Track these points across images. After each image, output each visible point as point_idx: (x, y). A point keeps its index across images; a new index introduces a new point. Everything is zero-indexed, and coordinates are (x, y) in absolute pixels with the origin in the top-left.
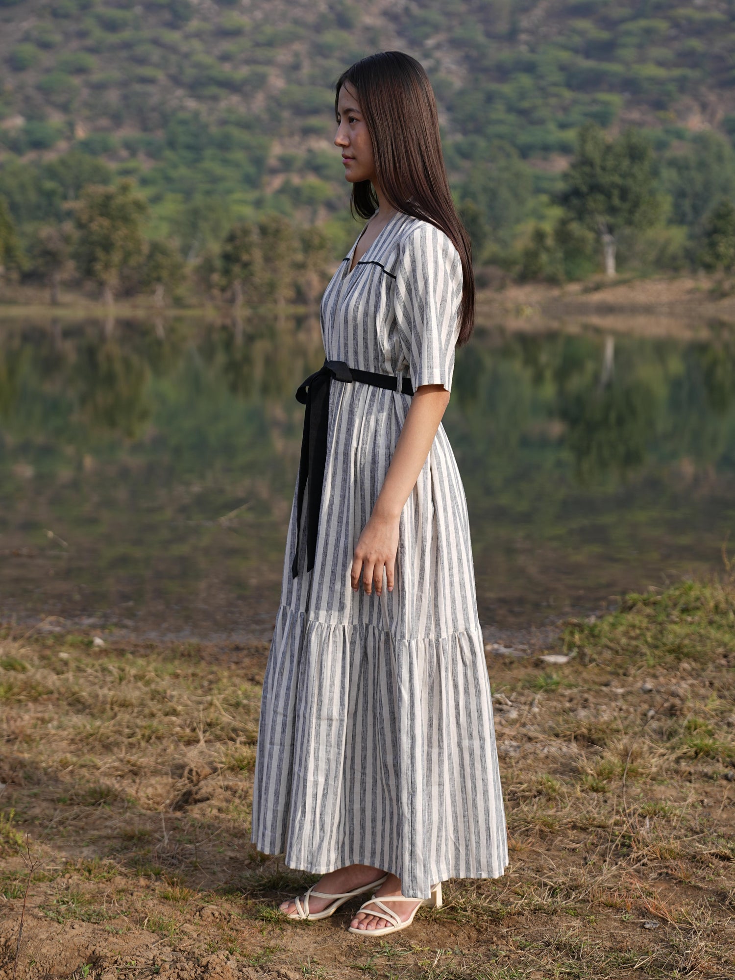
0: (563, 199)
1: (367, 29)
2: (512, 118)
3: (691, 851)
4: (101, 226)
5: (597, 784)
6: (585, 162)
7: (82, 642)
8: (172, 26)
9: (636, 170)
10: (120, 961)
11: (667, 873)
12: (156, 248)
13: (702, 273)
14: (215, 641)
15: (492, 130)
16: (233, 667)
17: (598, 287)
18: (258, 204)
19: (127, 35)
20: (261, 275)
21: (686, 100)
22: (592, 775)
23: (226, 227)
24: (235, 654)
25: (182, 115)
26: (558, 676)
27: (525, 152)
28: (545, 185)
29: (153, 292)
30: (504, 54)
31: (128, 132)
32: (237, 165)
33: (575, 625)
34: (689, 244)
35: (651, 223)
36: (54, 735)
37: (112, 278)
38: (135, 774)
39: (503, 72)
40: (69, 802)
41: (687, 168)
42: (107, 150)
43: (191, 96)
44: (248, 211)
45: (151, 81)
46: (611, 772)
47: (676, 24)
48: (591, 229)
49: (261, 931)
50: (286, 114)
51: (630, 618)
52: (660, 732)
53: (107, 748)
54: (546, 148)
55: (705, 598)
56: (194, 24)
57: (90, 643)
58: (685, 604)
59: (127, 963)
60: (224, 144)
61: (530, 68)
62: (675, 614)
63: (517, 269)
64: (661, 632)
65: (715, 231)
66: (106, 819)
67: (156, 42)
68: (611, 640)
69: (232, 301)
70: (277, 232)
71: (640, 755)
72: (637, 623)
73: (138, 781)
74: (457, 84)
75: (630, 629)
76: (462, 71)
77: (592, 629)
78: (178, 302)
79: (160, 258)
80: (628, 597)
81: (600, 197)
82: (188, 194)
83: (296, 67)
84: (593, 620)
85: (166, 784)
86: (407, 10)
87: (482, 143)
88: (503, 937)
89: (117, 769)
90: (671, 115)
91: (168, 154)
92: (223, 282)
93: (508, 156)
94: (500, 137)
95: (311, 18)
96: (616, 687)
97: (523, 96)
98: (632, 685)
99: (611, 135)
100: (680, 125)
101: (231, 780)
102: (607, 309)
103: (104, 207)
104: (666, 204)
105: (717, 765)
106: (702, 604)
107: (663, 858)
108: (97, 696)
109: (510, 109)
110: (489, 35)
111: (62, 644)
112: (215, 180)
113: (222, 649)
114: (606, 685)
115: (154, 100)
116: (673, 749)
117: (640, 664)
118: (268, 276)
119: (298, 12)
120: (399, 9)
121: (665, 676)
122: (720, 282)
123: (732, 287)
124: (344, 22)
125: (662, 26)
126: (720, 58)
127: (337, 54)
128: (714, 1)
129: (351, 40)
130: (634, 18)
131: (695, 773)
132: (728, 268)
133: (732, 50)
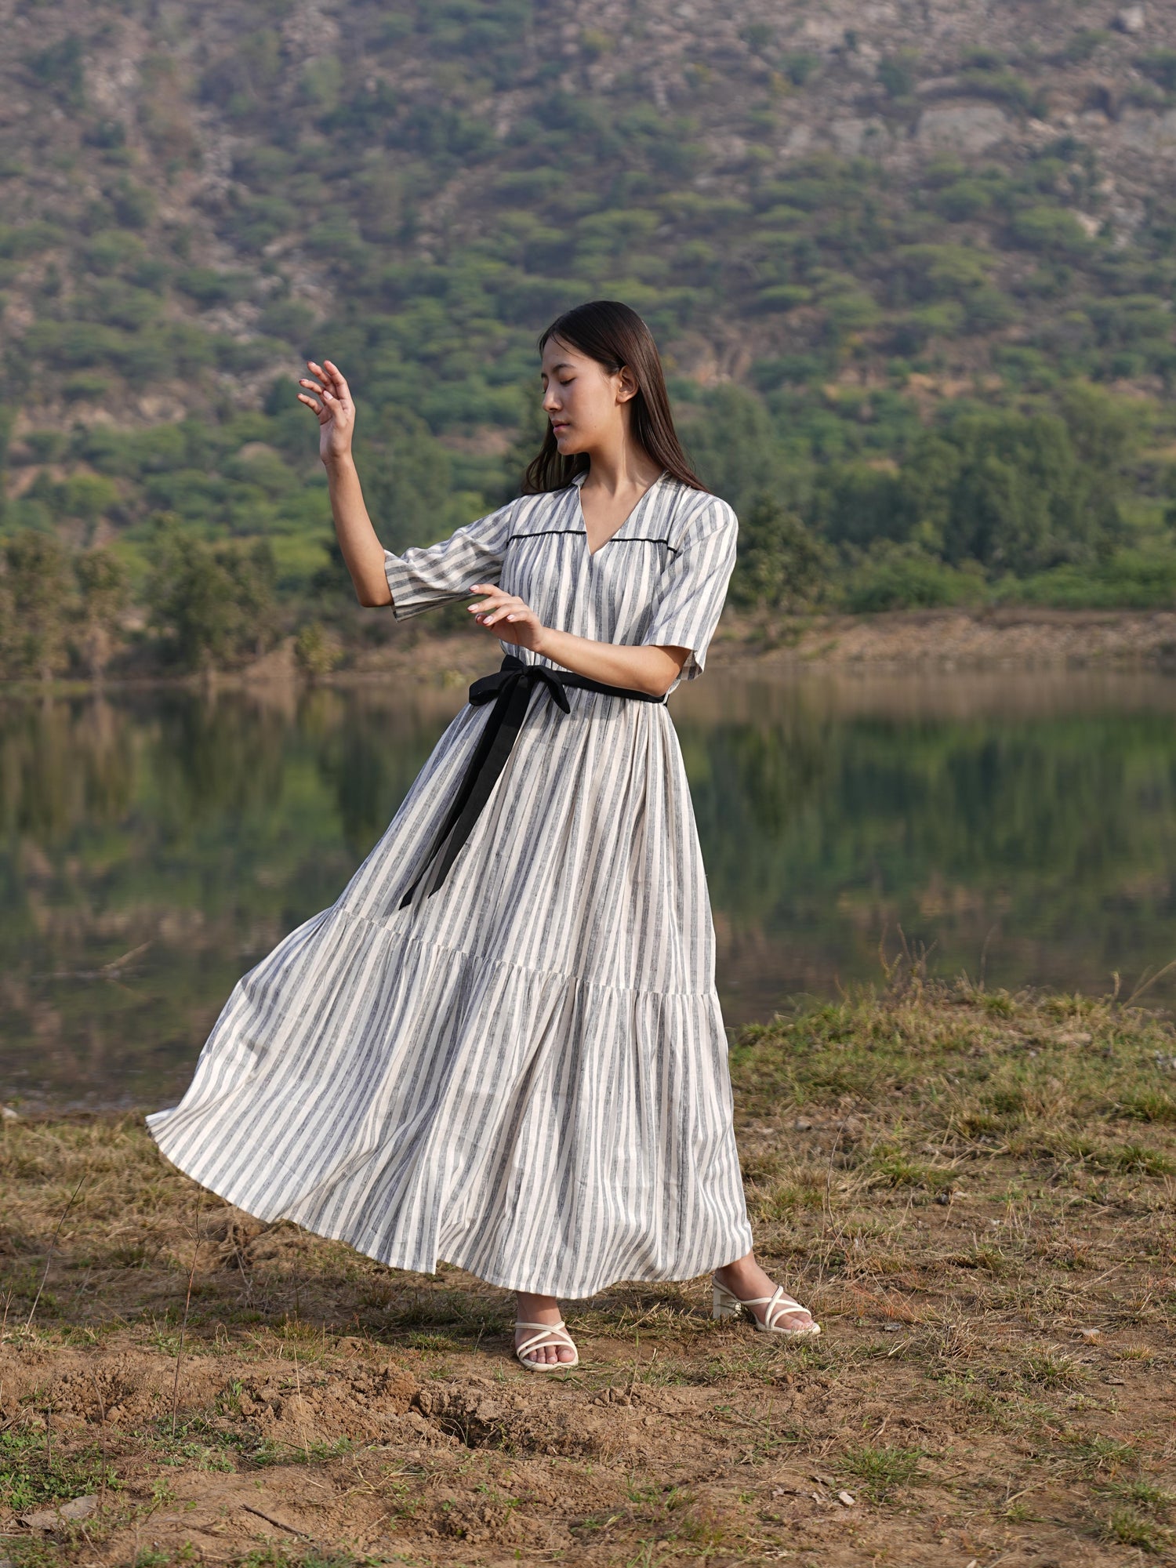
1: (167, 227)
2: (411, 368)
5: (779, 1212)
10: (271, 1380)
11: (895, 1286)
15: (380, 389)
20: (12, 632)
21: (691, 337)
27: (436, 423)
28: (472, 476)
30: (395, 267)
36: (21, 1207)
39: (393, 296)
40: (91, 1267)
46: (792, 1200)
47: (669, 219)
50: (37, 367)
52: (840, 1165)
54: (470, 417)
55: (859, 1019)
58: (832, 1029)
59: (282, 1381)
61: (438, 289)
64: (806, 1064)
65: (753, 544)
70: (38, 559)
71: (824, 1181)
72: (769, 1056)
74: (320, 316)
75: (762, 1064)
76: (328, 295)
80: (746, 1029)
83: (51, 290)
86: (232, 195)
93: (410, 430)
94: (395, 399)
95: (73, 211)
96: (761, 1128)
97: (427, 333)
98: (781, 1125)
100: (683, 377)
105: (923, 1190)
106: (856, 1027)
107: (886, 1271)
109: (407, 355)
110: (366, 235)
116: (863, 1177)
117: (785, 1102)
118: (25, 632)
119: (52, 200)
120: (219, 195)
121: (822, 1114)
122: (762, 625)
123: (783, 634)
124: (128, 216)
125: (647, 220)
126: (741, 270)
127: (119, 269)
128: (727, 180)
129: (142, 246)
130: (602, 208)
131: (897, 1201)
132: (775, 603)
133: (760, 259)
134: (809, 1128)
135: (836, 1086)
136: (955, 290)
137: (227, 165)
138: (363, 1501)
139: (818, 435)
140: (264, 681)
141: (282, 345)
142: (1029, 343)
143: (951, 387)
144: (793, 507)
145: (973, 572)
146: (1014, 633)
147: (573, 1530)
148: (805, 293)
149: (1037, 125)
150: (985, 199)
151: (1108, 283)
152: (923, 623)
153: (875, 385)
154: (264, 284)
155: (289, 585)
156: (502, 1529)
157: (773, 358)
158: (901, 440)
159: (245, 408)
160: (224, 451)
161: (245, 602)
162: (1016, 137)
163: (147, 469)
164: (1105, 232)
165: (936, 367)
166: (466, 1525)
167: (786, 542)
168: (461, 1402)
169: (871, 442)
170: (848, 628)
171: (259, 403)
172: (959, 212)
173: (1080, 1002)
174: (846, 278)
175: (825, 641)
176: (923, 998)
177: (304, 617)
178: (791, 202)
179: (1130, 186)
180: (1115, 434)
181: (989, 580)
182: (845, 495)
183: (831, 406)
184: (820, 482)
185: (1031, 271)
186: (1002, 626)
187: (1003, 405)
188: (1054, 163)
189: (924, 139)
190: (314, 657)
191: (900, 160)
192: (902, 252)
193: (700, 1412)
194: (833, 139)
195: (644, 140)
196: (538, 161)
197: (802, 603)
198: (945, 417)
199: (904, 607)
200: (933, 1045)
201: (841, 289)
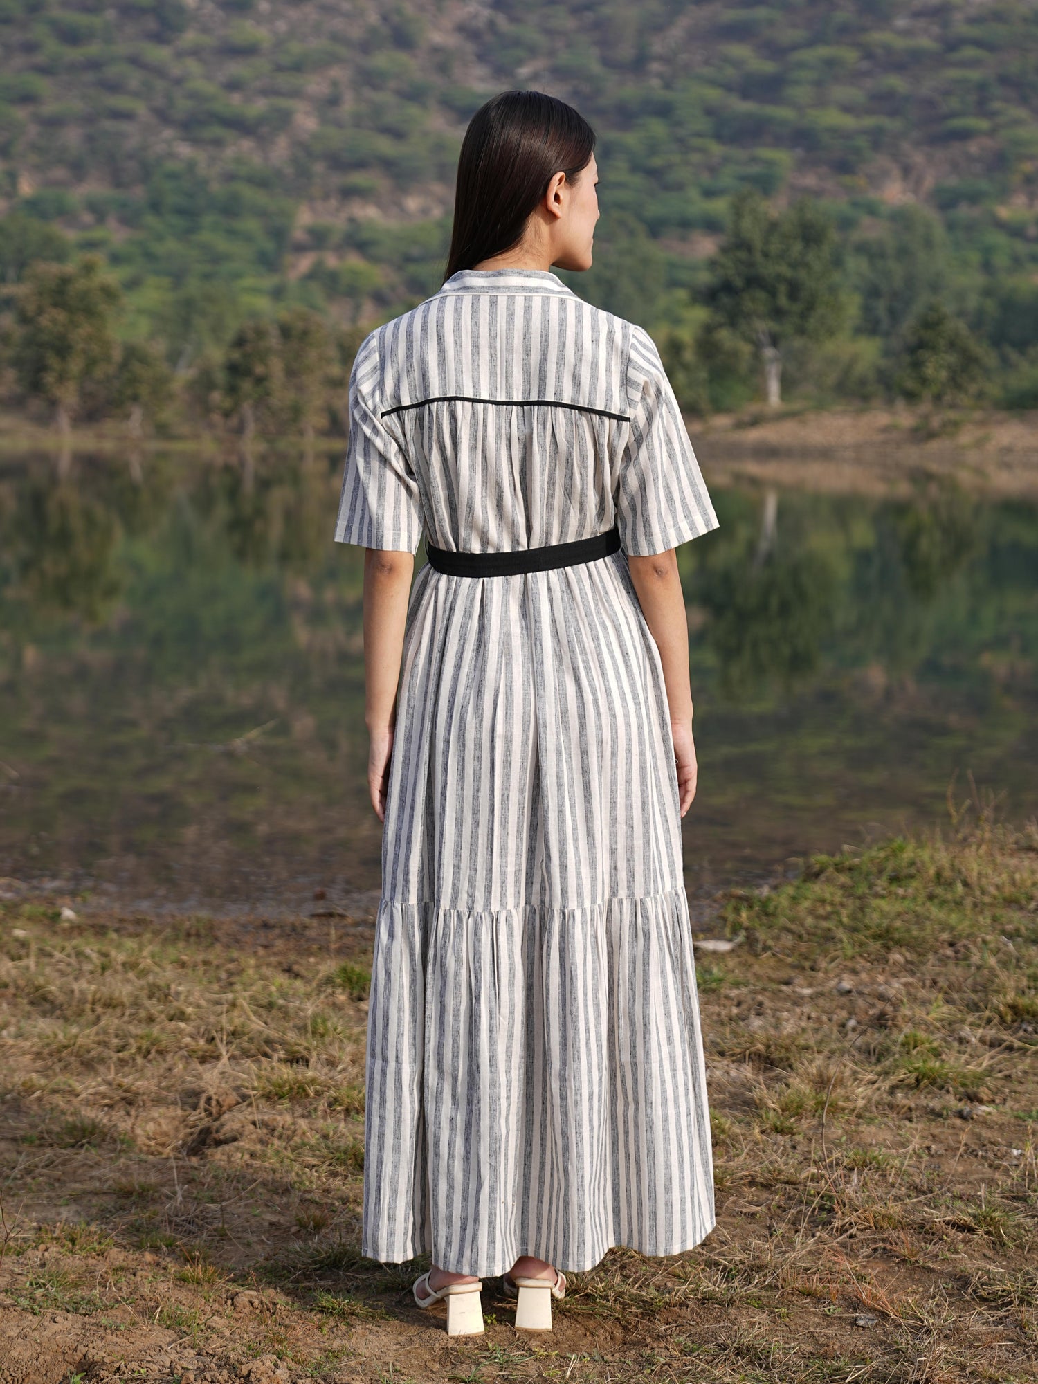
0: (709, 296)
1: (436, 50)
2: (638, 180)
3: (917, 1218)
4: (54, 321)
5: (782, 1123)
6: (741, 244)
7: (44, 914)
8: (159, 38)
9: (810, 257)
10: (123, 1368)
11: (885, 1249)
12: (132, 354)
13: (900, 404)
14: (233, 915)
16: (261, 952)
17: (756, 421)
18: (278, 294)
19: (93, 49)
20: (281, 395)
21: (882, 161)
22: (774, 1110)
23: (233, 326)
24: (262, 933)
25: (171, 166)
26: (720, 970)
27: (655, 229)
28: (684, 276)
29: (127, 416)
30: (628, 90)
31: (94, 188)
32: (248, 238)
33: (740, 898)
34: (883, 363)
35: (831, 333)
36: (12, 1046)
37: (69, 395)
38: (130, 1103)
39: (625, 116)
40: (37, 1142)
41: (882, 255)
42: (63, 213)
43: (184, 140)
44: (263, 304)
45: (127, 116)
46: (800, 1106)
47: (868, 55)
48: (747, 339)
49: (320, 1328)
50: (319, 168)
51: (817, 889)
52: (867, 1051)
53: (89, 1066)
54: (685, 224)
55: (923, 862)
56: (190, 37)
57: (57, 916)
58: (894, 870)
59: (133, 1372)
60: (230, 209)
61: (664, 111)
62: (881, 884)
64: (862, 909)
65: (922, 345)
66: (91, 1167)
67: (135, 61)
68: (792, 920)
69: (239, 430)
70: (305, 333)
71: (840, 1082)
72: (827, 896)
73: (133, 1113)
75: (818, 904)
77: (764, 904)
78: (162, 431)
79: (137, 367)
80: (813, 860)
81: (761, 295)
82: (178, 278)
83: (333, 101)
84: (765, 891)
85: (174, 1118)
86: (491, 24)
88: (659, 1337)
89: (104, 1096)
90: (861, 181)
91: (150, 219)
92: (227, 403)
93: (632, 233)
94: (620, 206)
95: (356, 33)
96: (801, 986)
97: (653, 149)
98: (822, 984)
99: (776, 208)
100: (873, 195)
101: (266, 1113)
102: (768, 452)
103: (59, 293)
104: (852, 306)
105: (947, 1097)
106: (918, 871)
107: (878, 1227)
108: (72, 992)
109: (635, 168)
110: (607, 62)
111: (17, 917)
112: (217, 259)
113: (244, 926)
114: (787, 983)
115: (132, 143)
116: (886, 1073)
117: (833, 954)
118: (291, 396)
119: (338, 24)
120: (480, 23)
121: (868, 971)
122: (926, 417)
123: (944, 425)
124: (402, 39)
125: (849, 55)
126: (929, 103)
127: (393, 84)
128: (921, 23)
129: (412, 66)
130: (811, 43)
131: (917, 1109)
132: (938, 398)
133: (947, 93)
134: (850, 992)
135: (887, 938)
139: (988, 251)
144: (961, 314)
148: (984, 124)
157: (952, 181)
163: (408, 259)
167: (952, 345)
169: (1034, 258)
170: (1001, 423)
174: (1021, 113)
175: (979, 433)
176: (991, 841)
178: (978, 43)
182: (1008, 305)
183: (1000, 225)
184: (987, 292)
196: (757, 1)
197: (964, 399)
200: (995, 897)
201: (1017, 122)
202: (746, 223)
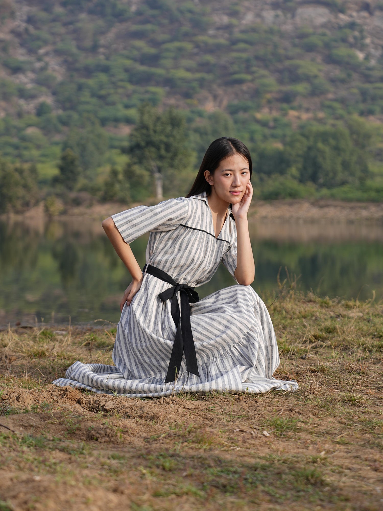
0: (130, 151)
1: (1, 41)
2: (94, 100)
6: (144, 126)
9: (175, 132)
15: (81, 107)
21: (204, 93)
27: (104, 122)
28: (116, 143)
30: (89, 60)
35: (185, 166)
39: (88, 72)
41: (206, 134)
47: (197, 46)
48: (147, 170)
54: (117, 120)
61: (106, 70)
63: (101, 193)
74: (59, 78)
76: (63, 70)
81: (153, 149)
86: (26, 30)
87: (75, 116)
90: (195, 102)
93: (93, 123)
94: (88, 112)
97: (101, 87)
99: (159, 111)
100: (200, 108)
104: (193, 157)
109: (93, 95)
110: (79, 48)
120: (21, 29)
125: (189, 46)
126: (224, 68)
128: (220, 32)
130: (171, 41)
133: (232, 63)
136: (308, 78)
137: (25, 17)
138: (53, 426)
139: (252, 133)
140: (32, 218)
141: (44, 89)
142: (336, 100)
143: (305, 116)
145: (311, 187)
146: (326, 210)
147: (146, 440)
148: (249, 77)
149: (341, 16)
150: (320, 44)
151: (367, 78)
152: (291, 205)
153: (275, 114)
154: (38, 65)
155: (43, 182)
156: (114, 438)
157: (236, 102)
158: (284, 136)
159: (28, 113)
160: (20, 130)
161: (25, 186)
162: (333, 20)
164: (367, 58)
165: (299, 109)
166: (98, 435)
168: (98, 402)
169: (273, 136)
170: (261, 206)
171: (34, 111)
172: (310, 48)
173: (358, 303)
174: (265, 72)
175: (252, 210)
176: (294, 298)
177: (49, 194)
178: (246, 42)
179: (377, 41)
180: (368, 136)
181: (317, 190)
182: (262, 156)
183: (258, 121)
184: (253, 150)
185: (337, 72)
186: (321, 207)
187: (325, 124)
188: (348, 31)
189: (298, 20)
190: (52, 209)
191: (288, 27)
192: (288, 63)
193: (202, 408)
194: (262, 18)
195: (189, 15)
196: (146, 22)
198: (302, 127)
199: (284, 198)
200: (298, 315)
201: (263, 76)
202: (146, 117)
